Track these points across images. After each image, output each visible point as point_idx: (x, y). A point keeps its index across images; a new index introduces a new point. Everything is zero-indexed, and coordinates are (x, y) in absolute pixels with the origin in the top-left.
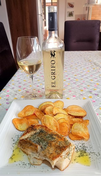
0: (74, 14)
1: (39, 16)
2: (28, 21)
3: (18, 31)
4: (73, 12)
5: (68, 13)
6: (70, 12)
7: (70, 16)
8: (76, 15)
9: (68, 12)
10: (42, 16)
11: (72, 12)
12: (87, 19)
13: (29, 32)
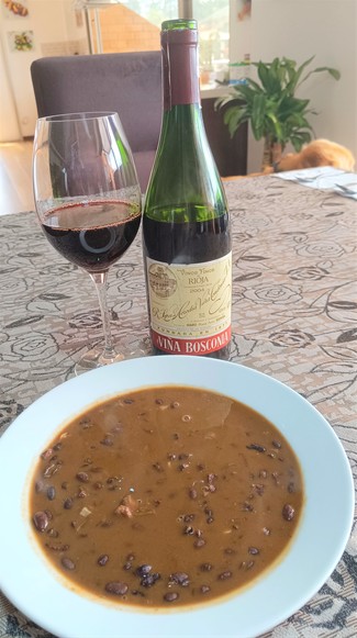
0: (37, 41)
4: (31, 32)
5: (13, 39)
6: (20, 34)
7: (21, 49)
9: (10, 34)
12: (87, 53)
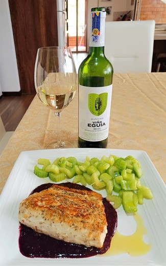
1: (61, 13)
2: (43, 22)
3: (26, 38)
8: (115, 13)
10: (64, 13)
11: (109, 8)
13: (44, 39)
